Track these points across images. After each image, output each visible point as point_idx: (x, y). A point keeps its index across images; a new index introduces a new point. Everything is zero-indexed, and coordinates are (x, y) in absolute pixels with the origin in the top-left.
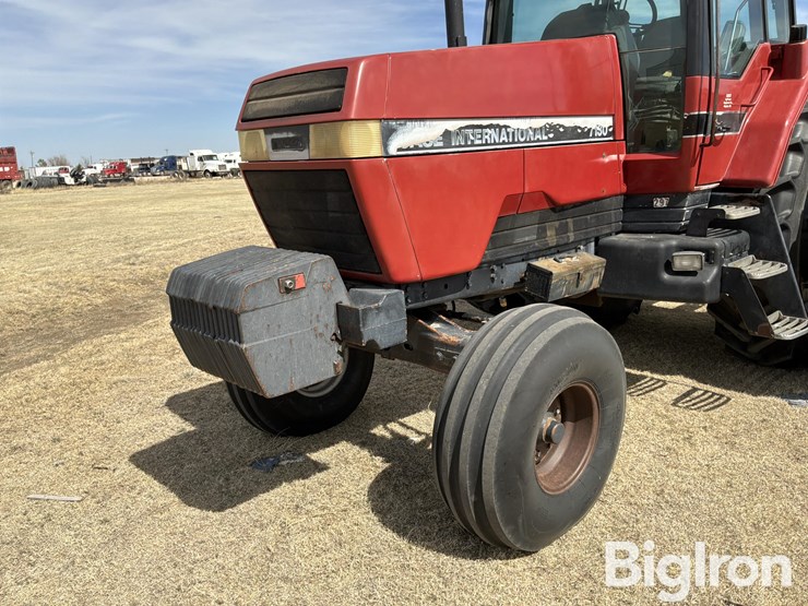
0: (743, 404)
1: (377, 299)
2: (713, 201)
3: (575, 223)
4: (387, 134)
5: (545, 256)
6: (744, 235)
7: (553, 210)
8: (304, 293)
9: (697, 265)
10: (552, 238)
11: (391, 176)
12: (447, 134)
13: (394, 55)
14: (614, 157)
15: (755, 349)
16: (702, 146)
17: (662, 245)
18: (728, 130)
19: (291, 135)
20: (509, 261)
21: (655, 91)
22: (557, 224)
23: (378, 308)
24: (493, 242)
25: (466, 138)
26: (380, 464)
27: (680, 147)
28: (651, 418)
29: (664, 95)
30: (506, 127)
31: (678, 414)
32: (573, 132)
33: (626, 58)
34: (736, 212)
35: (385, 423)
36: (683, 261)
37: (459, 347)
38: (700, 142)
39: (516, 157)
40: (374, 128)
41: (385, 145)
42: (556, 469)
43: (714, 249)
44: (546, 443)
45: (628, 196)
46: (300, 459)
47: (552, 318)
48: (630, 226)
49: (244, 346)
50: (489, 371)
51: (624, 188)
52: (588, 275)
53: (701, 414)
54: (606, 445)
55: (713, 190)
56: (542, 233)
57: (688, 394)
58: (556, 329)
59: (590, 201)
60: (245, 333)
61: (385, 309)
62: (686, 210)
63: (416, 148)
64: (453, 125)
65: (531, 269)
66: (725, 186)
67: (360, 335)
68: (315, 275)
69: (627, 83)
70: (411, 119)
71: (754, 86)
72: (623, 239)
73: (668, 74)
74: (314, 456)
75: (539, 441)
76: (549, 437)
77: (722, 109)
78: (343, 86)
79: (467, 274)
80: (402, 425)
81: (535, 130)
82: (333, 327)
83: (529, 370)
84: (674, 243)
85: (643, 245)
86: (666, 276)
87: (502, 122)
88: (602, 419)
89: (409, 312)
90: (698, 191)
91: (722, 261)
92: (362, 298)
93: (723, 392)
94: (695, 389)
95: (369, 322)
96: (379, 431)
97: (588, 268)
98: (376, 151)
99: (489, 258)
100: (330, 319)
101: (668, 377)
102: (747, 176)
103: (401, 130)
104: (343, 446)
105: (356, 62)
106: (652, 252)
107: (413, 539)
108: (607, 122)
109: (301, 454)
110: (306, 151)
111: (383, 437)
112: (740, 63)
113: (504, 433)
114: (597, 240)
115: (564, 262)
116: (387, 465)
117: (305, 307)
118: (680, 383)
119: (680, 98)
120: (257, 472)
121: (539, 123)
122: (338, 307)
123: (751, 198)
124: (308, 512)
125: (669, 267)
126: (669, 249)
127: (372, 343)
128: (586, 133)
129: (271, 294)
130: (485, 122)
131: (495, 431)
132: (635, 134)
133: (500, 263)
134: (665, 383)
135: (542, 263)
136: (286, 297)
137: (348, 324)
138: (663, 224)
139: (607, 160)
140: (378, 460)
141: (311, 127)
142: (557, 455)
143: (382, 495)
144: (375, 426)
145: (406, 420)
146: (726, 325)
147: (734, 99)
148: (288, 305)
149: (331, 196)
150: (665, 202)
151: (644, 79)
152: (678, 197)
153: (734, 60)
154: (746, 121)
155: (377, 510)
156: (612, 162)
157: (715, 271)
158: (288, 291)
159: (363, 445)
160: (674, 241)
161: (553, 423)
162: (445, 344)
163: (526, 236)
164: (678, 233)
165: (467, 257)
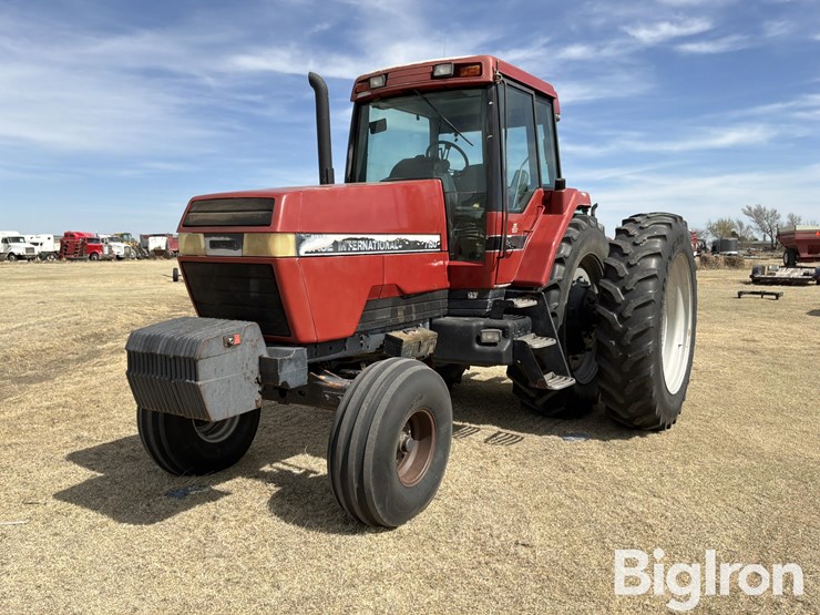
0: (532, 441)
1: (289, 353)
2: (508, 295)
3: (416, 307)
4: (299, 242)
5: (396, 330)
6: (528, 319)
7: (402, 297)
8: (239, 348)
9: (497, 339)
10: (401, 317)
11: (301, 270)
12: (336, 243)
13: (305, 192)
14: (441, 263)
15: (540, 402)
16: (498, 258)
17: (474, 324)
18: (515, 247)
19: (228, 239)
20: (373, 332)
21: (468, 217)
22: (404, 307)
23: (290, 359)
24: (363, 319)
25: (347, 246)
26: (273, 488)
27: (484, 258)
28: (469, 450)
29: (474, 220)
30: (372, 240)
31: (488, 447)
32: (414, 244)
33: (448, 195)
34: (521, 303)
35: (271, 463)
36: (488, 336)
37: (343, 390)
38: (497, 255)
39: (378, 261)
40: (291, 238)
41: (298, 249)
42: (408, 472)
43: (508, 327)
44: (403, 452)
45: (451, 290)
46: (207, 490)
47: (407, 366)
48: (453, 311)
49: (199, 383)
50: (368, 398)
51: (448, 285)
52: (426, 344)
53: (503, 448)
54: (440, 455)
55: (507, 288)
56: (394, 313)
57: (495, 435)
58: (409, 372)
59: (425, 293)
60: (201, 375)
61: (294, 360)
62: (490, 301)
63: (316, 251)
64: (339, 238)
65: (389, 338)
66: (515, 285)
67: (277, 378)
68: (247, 335)
69: (449, 208)
70: (314, 233)
71: (534, 217)
72: (448, 320)
73: (476, 206)
74: (217, 487)
75: (398, 450)
76: (404, 448)
77: (511, 233)
78: (272, 211)
79: (345, 339)
80: (285, 464)
81: (390, 243)
82: (256, 374)
83: (394, 397)
84: (482, 323)
85: (462, 325)
86: (477, 346)
87: (370, 237)
88: (437, 437)
89: (309, 365)
90: (497, 288)
91: (513, 336)
92: (277, 353)
93: (519, 434)
94: (500, 433)
95: (284, 368)
96: (267, 468)
97: (426, 338)
98: (292, 253)
99: (360, 329)
100: (254, 367)
101: (481, 426)
102: (528, 279)
103: (308, 239)
104: (239, 479)
105: (280, 195)
106: (468, 329)
107: (309, 527)
108: (436, 238)
109: (205, 487)
110: (240, 250)
111: (272, 472)
112: (523, 202)
113: (378, 438)
114: (431, 320)
115: (410, 334)
116: (278, 489)
117: (239, 358)
118: (490, 429)
119: (484, 223)
120: (173, 499)
121: (393, 238)
122: (261, 358)
123: (532, 294)
124: (224, 519)
125: (479, 340)
126: (479, 327)
127: (285, 383)
128: (423, 246)
129: (217, 347)
130: (359, 236)
131: (373, 435)
132: (455, 247)
133: (367, 333)
134: (479, 430)
135: (395, 334)
136: (229, 350)
137: (267, 371)
138: (474, 310)
139: (436, 264)
140: (271, 486)
141: (245, 235)
142: (409, 462)
143: (280, 506)
144: (264, 465)
145: (287, 460)
146: (520, 385)
147: (519, 227)
148: (229, 355)
149: (252, 282)
150: (476, 294)
151: (459, 208)
152: (484, 292)
153: (520, 199)
154: (528, 241)
155: (278, 514)
156: (440, 266)
157: (509, 343)
158: (230, 345)
159: (256, 477)
160: (482, 322)
161: (407, 438)
162: (331, 388)
163: (383, 315)
164: (484, 317)
165: (347, 328)
